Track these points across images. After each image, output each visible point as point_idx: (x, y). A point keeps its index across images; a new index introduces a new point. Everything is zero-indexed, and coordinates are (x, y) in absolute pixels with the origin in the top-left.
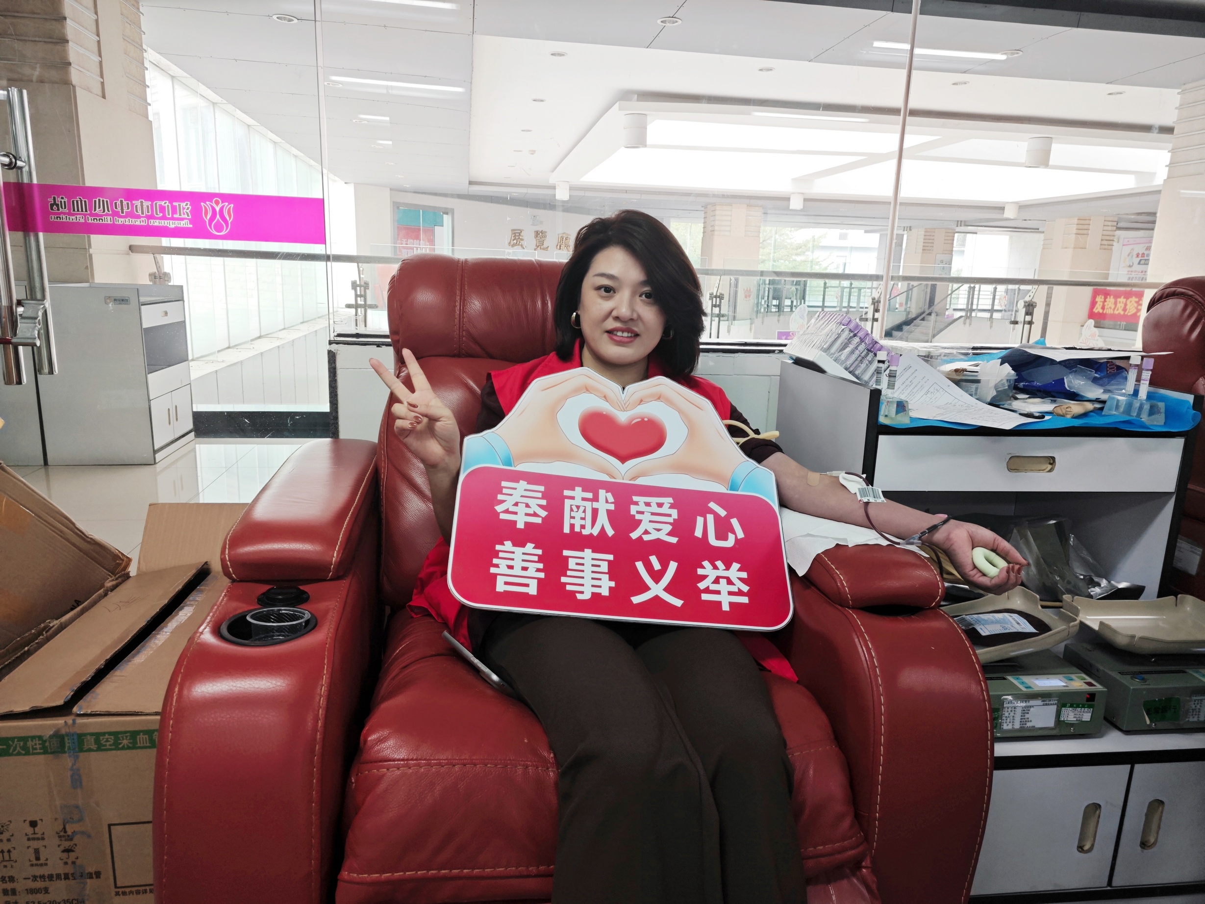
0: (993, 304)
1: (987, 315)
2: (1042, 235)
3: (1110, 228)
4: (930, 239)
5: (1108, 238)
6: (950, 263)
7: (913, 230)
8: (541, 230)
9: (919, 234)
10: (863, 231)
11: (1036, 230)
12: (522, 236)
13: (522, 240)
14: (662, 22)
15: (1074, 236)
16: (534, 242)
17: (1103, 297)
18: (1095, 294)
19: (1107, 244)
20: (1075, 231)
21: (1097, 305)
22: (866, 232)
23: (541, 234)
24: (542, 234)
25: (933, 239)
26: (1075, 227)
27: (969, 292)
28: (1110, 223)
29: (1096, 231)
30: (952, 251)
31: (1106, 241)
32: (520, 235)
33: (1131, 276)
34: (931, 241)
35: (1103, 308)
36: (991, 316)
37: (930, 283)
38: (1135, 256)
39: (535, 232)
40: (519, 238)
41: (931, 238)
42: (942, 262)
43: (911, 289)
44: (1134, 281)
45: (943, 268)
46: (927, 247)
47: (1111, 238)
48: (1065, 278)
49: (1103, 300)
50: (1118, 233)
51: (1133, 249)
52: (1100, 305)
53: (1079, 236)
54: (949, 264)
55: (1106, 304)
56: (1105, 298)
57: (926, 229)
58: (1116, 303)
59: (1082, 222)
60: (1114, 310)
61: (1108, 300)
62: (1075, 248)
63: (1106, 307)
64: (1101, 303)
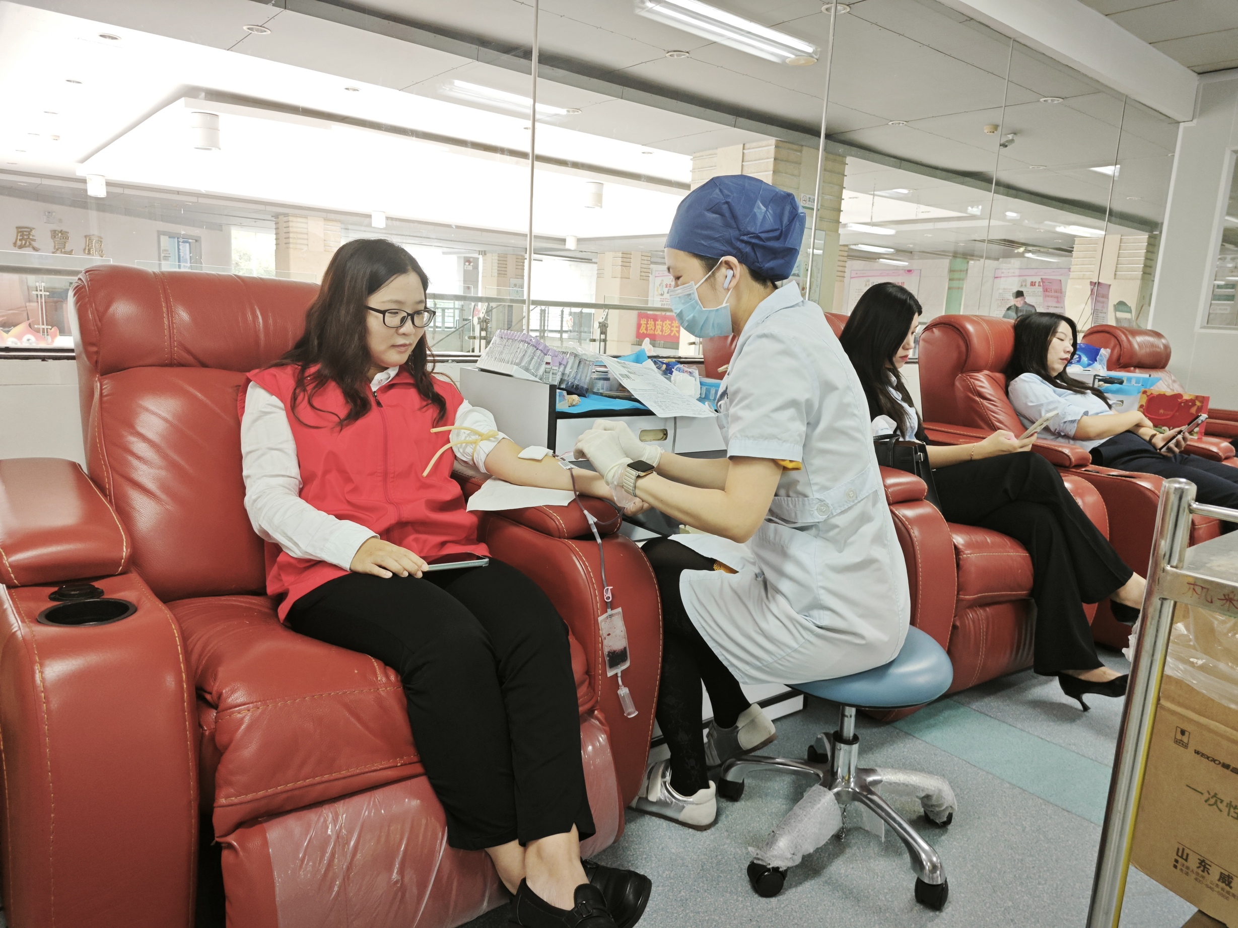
0: (562, 326)
1: (558, 335)
2: (595, 266)
3: (646, 262)
4: (503, 264)
5: (645, 270)
7: (488, 255)
8: (60, 230)
9: (493, 258)
11: (589, 261)
12: (33, 236)
13: (34, 240)
14: (248, 29)
15: (620, 267)
16: (50, 243)
17: (646, 319)
18: (640, 316)
19: (645, 276)
20: (620, 263)
21: (642, 327)
23: (60, 234)
24: (62, 234)
25: (506, 264)
26: (620, 260)
27: (541, 314)
28: (645, 258)
29: (636, 264)
31: (644, 273)
32: (29, 234)
33: (663, 303)
34: (504, 266)
35: (646, 329)
36: (561, 336)
37: (507, 304)
38: (665, 286)
39: (51, 231)
40: (29, 238)
42: (515, 285)
43: (491, 310)
44: (665, 307)
45: (517, 291)
46: (502, 272)
47: (648, 270)
48: (616, 303)
49: (646, 323)
50: (652, 266)
51: (662, 280)
52: (644, 327)
53: (623, 267)
55: (648, 326)
56: (647, 321)
57: (499, 254)
58: (655, 325)
59: (625, 256)
60: (654, 331)
61: (649, 322)
62: (621, 278)
63: (649, 329)
64: (645, 325)
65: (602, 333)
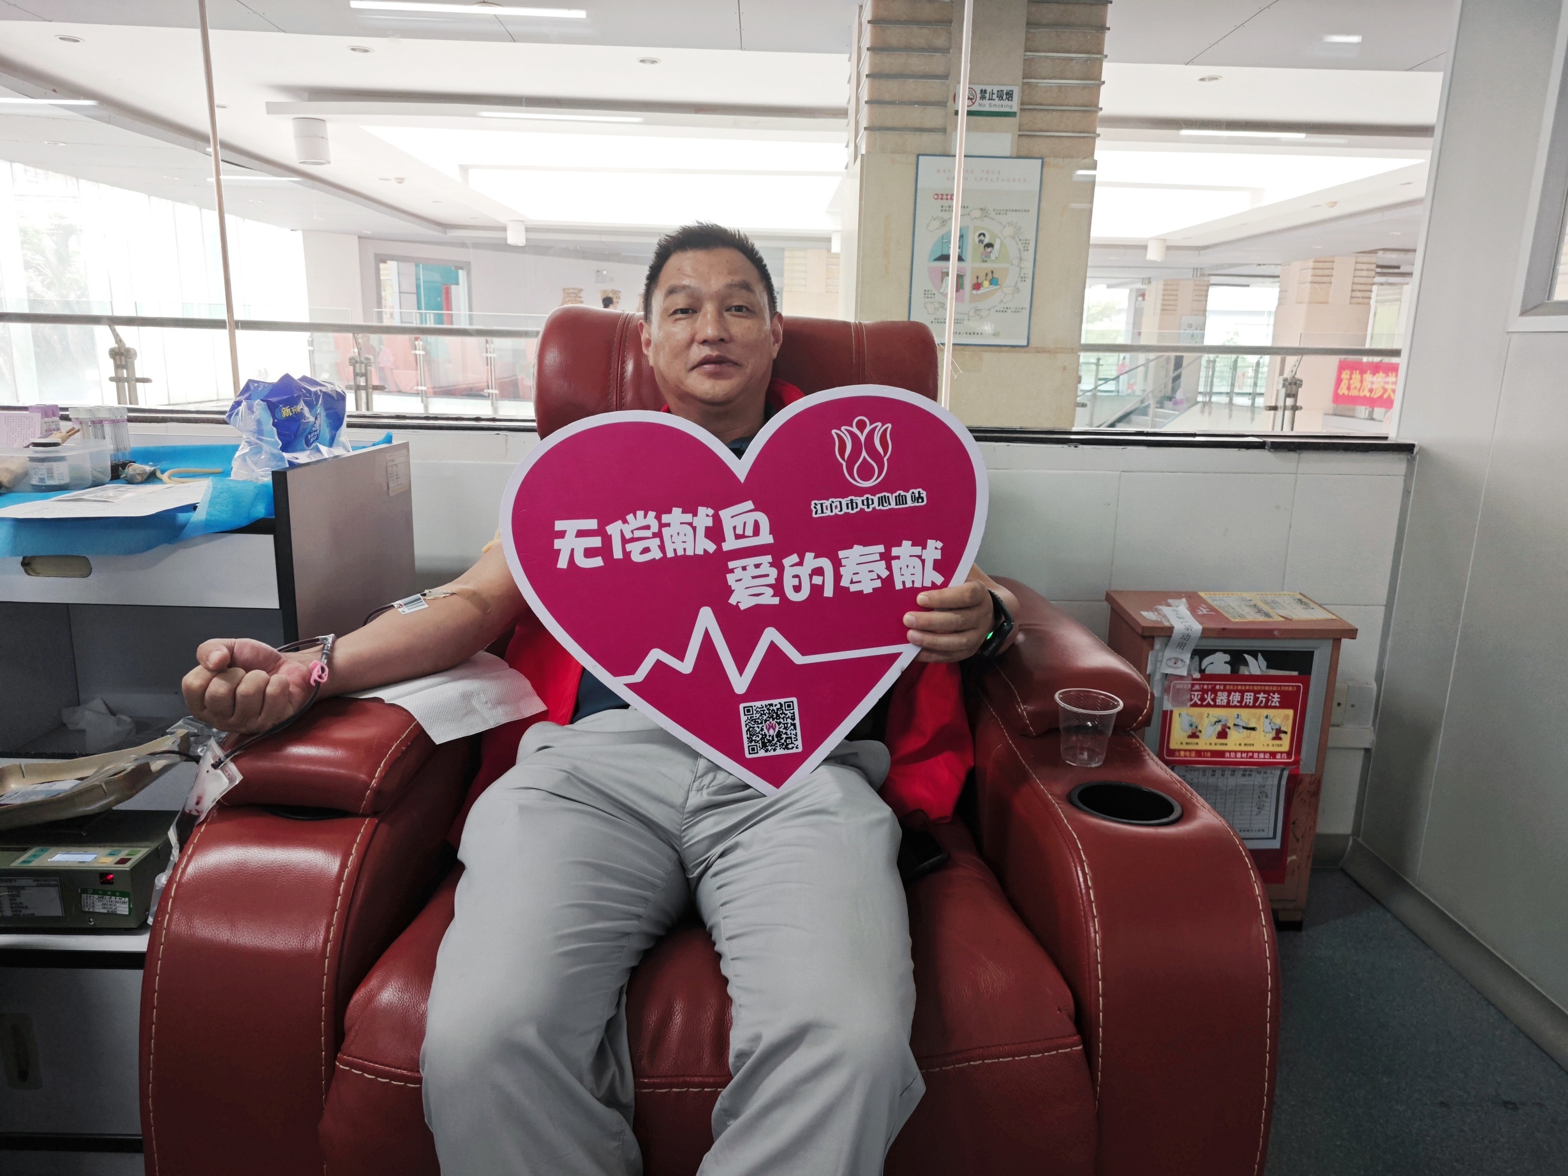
3: (1365, 273)
4: (1171, 295)
5: (1362, 287)
6: (1203, 328)
7: (1152, 283)
9: (1158, 289)
10: (1105, 286)
15: (1308, 285)
17: (1349, 372)
18: (1342, 367)
19: (1360, 297)
20: (1310, 279)
21: (1343, 385)
22: (1109, 287)
25: (1176, 295)
26: (1310, 272)
27: (1230, 368)
28: (1364, 267)
29: (1343, 277)
30: (1205, 311)
31: (1358, 292)
34: (1173, 298)
35: (1349, 388)
37: (1173, 355)
41: (1175, 293)
42: (1190, 326)
43: (1145, 365)
45: (1193, 335)
46: (1168, 306)
47: (1368, 288)
49: (1348, 376)
52: (1345, 384)
53: (1314, 284)
54: (1201, 330)
55: (1352, 382)
56: (1351, 374)
57: (1165, 280)
58: (1362, 381)
59: (1320, 265)
60: (1359, 390)
61: (1353, 376)
62: (1310, 303)
63: (1352, 387)
64: (1347, 382)
65: (1288, 395)
